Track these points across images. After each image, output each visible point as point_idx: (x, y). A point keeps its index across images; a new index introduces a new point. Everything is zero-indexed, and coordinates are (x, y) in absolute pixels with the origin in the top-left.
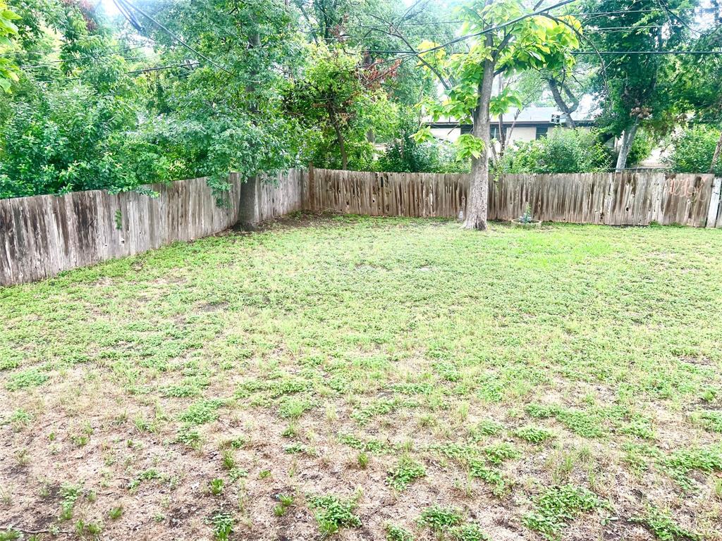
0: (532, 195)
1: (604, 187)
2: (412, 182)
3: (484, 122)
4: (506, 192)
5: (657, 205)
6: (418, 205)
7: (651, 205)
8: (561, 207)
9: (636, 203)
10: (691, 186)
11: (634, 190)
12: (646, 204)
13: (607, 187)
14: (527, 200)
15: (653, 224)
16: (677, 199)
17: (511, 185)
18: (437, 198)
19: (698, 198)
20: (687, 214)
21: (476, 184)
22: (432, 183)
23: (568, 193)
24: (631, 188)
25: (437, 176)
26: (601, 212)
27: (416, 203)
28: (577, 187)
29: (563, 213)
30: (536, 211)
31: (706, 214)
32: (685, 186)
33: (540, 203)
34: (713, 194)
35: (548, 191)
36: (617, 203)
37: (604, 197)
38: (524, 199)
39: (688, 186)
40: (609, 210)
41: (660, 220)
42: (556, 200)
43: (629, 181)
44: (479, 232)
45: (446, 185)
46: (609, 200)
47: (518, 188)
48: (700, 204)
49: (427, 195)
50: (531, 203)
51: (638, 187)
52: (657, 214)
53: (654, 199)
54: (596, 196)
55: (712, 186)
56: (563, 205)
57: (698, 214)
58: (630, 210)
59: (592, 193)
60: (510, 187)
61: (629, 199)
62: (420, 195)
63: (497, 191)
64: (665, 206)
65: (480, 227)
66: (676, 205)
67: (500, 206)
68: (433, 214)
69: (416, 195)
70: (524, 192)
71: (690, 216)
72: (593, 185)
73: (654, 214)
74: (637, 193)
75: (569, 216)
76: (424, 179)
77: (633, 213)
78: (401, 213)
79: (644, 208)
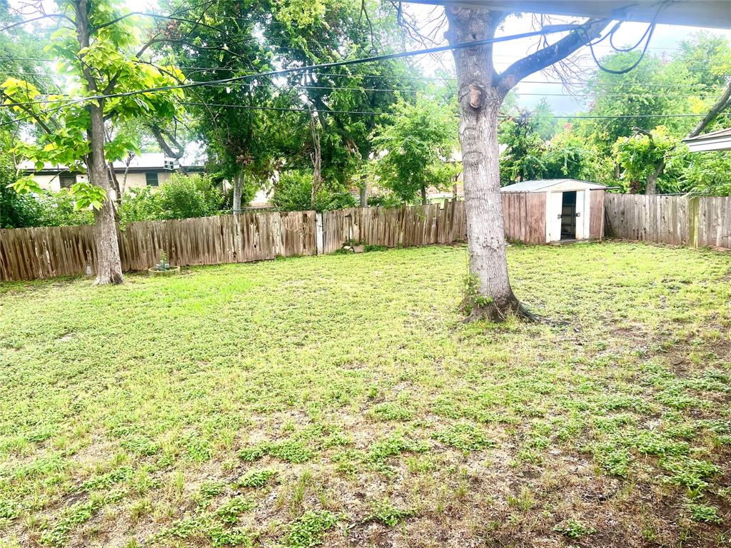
0: (164, 242)
1: (232, 228)
2: (18, 239)
3: (101, 170)
4: (136, 240)
5: (278, 239)
6: (31, 265)
7: (273, 240)
8: (196, 250)
9: (261, 240)
10: (301, 222)
11: (258, 228)
12: (269, 241)
13: (235, 228)
14: (160, 247)
15: (278, 257)
16: (292, 232)
17: (140, 233)
18: (54, 255)
19: (307, 231)
20: (302, 245)
21: (103, 235)
22: (45, 239)
23: (200, 237)
24: (255, 227)
25: (51, 230)
26: (233, 251)
27: (28, 263)
28: (207, 230)
29: (198, 256)
30: (171, 257)
31: (315, 244)
32: (297, 222)
33: (174, 249)
34: (318, 227)
35: (180, 236)
36: (246, 241)
37: (233, 237)
38: (157, 247)
39: (299, 222)
40: (240, 249)
41: (283, 252)
42: (189, 245)
43: (252, 221)
44: (116, 287)
45: (64, 239)
46: (238, 239)
47: (149, 236)
48: (310, 235)
49: (41, 252)
50: (165, 249)
51: (261, 225)
52: (280, 248)
53: (275, 235)
54: (226, 238)
55: (316, 221)
56: (197, 248)
57: (310, 244)
58: (258, 247)
59: (222, 234)
60: (140, 235)
61: (255, 238)
62: (32, 253)
63: (126, 241)
64: (284, 240)
65: (116, 280)
66: (292, 238)
67: (133, 256)
68: (53, 273)
69: (25, 253)
70: (156, 239)
71: (304, 247)
72: (222, 227)
73: (278, 248)
74: (261, 231)
75: (205, 258)
76: (33, 235)
77: (260, 250)
78: (9, 277)
79: (268, 243)
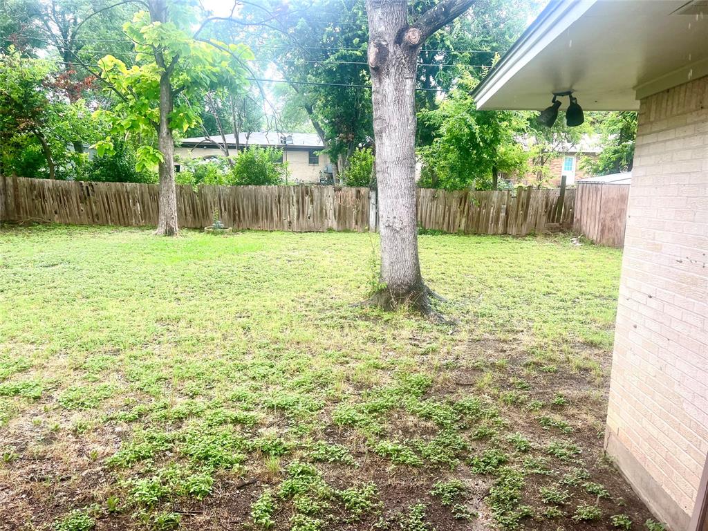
0: (229, 205)
1: (289, 199)
2: (118, 191)
4: (206, 201)
5: (331, 213)
6: (127, 214)
7: (326, 213)
8: (255, 216)
9: (315, 212)
10: (354, 198)
11: (312, 201)
12: (322, 214)
13: (291, 198)
14: (225, 210)
15: (330, 230)
16: (345, 208)
17: (210, 195)
18: (144, 207)
19: (360, 207)
20: (354, 221)
22: (137, 192)
23: (260, 204)
24: (310, 199)
25: (141, 186)
26: (288, 220)
27: (125, 212)
28: (266, 198)
29: (257, 221)
30: (234, 220)
31: (368, 222)
32: (350, 198)
33: (237, 212)
34: (371, 205)
35: (243, 202)
36: (301, 212)
37: (289, 207)
38: (223, 209)
39: (352, 198)
40: (295, 219)
41: (335, 227)
42: (250, 210)
43: (307, 194)
45: (150, 195)
46: (294, 210)
47: (217, 198)
48: (363, 213)
49: (134, 204)
50: (229, 212)
51: (315, 198)
52: (332, 222)
53: (328, 209)
54: (283, 207)
55: (369, 198)
56: (257, 214)
57: (362, 221)
58: (311, 219)
59: (279, 203)
60: (209, 198)
61: (309, 209)
62: (127, 204)
63: (198, 201)
64: (337, 214)
66: (345, 213)
67: (203, 215)
68: (142, 223)
69: (124, 206)
70: (222, 202)
71: (357, 224)
72: (279, 197)
73: (330, 221)
74: (315, 203)
75: (263, 223)
76: (128, 189)
77: (313, 220)
78: (111, 222)
79: (322, 216)
